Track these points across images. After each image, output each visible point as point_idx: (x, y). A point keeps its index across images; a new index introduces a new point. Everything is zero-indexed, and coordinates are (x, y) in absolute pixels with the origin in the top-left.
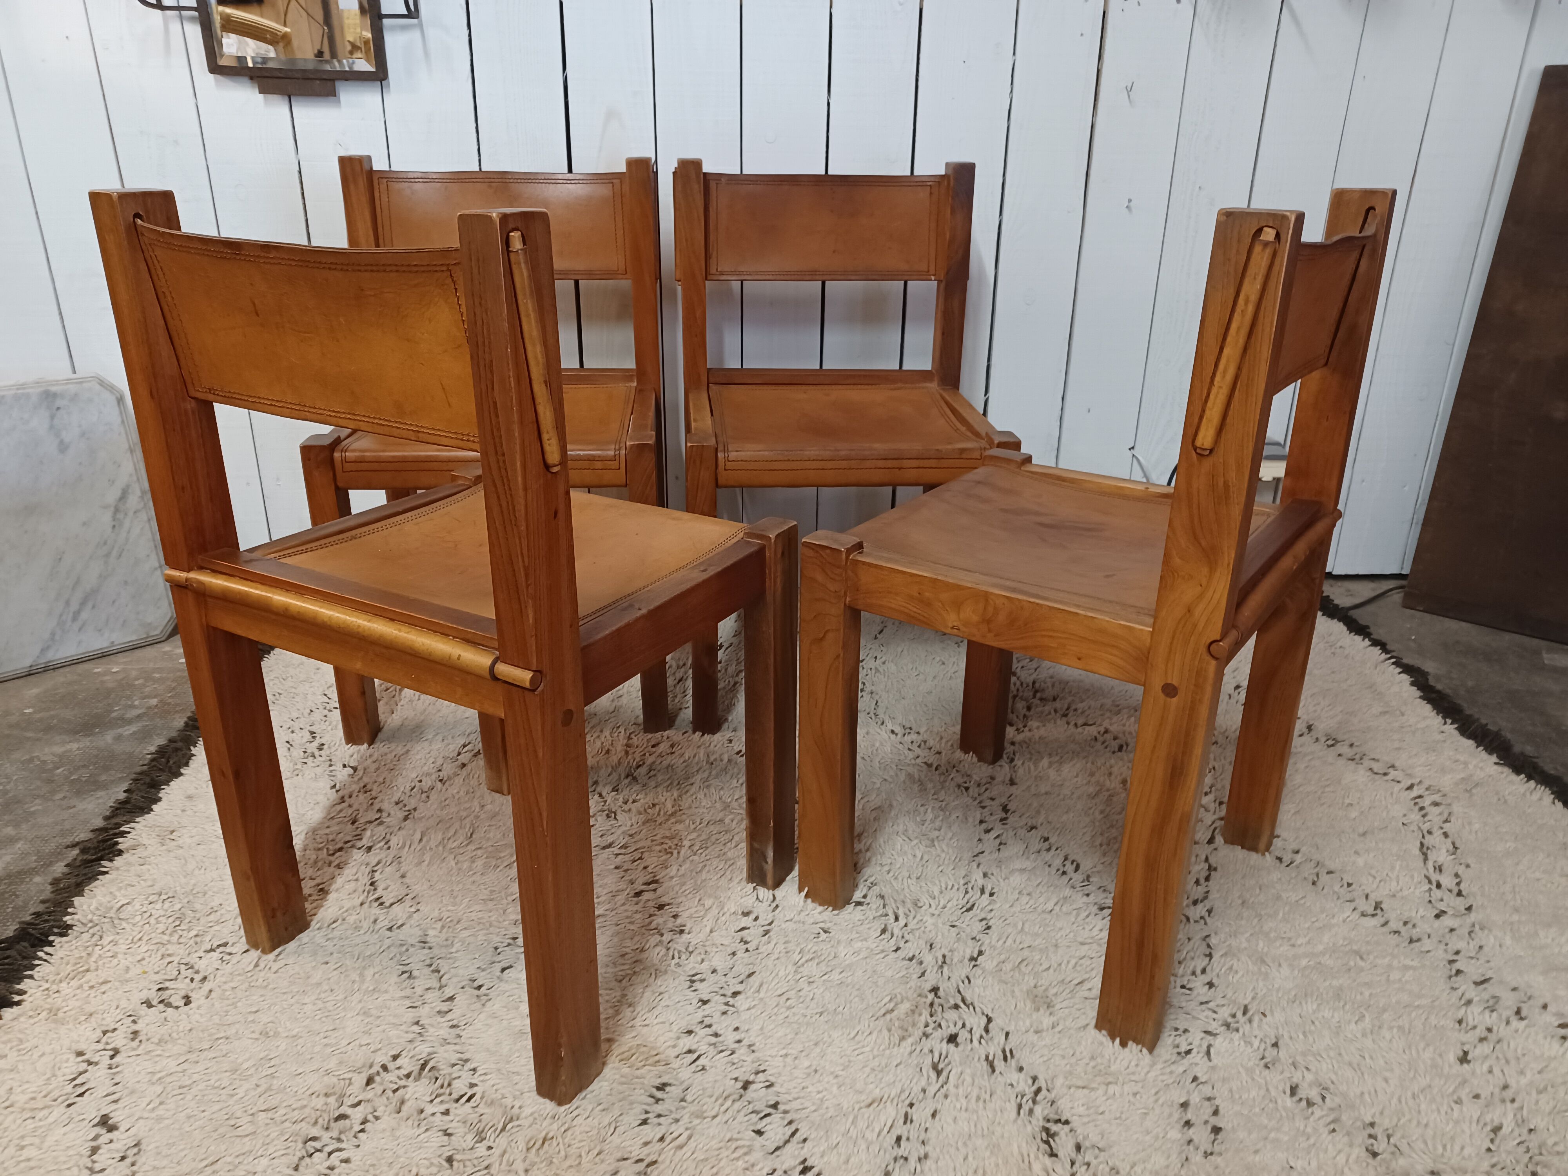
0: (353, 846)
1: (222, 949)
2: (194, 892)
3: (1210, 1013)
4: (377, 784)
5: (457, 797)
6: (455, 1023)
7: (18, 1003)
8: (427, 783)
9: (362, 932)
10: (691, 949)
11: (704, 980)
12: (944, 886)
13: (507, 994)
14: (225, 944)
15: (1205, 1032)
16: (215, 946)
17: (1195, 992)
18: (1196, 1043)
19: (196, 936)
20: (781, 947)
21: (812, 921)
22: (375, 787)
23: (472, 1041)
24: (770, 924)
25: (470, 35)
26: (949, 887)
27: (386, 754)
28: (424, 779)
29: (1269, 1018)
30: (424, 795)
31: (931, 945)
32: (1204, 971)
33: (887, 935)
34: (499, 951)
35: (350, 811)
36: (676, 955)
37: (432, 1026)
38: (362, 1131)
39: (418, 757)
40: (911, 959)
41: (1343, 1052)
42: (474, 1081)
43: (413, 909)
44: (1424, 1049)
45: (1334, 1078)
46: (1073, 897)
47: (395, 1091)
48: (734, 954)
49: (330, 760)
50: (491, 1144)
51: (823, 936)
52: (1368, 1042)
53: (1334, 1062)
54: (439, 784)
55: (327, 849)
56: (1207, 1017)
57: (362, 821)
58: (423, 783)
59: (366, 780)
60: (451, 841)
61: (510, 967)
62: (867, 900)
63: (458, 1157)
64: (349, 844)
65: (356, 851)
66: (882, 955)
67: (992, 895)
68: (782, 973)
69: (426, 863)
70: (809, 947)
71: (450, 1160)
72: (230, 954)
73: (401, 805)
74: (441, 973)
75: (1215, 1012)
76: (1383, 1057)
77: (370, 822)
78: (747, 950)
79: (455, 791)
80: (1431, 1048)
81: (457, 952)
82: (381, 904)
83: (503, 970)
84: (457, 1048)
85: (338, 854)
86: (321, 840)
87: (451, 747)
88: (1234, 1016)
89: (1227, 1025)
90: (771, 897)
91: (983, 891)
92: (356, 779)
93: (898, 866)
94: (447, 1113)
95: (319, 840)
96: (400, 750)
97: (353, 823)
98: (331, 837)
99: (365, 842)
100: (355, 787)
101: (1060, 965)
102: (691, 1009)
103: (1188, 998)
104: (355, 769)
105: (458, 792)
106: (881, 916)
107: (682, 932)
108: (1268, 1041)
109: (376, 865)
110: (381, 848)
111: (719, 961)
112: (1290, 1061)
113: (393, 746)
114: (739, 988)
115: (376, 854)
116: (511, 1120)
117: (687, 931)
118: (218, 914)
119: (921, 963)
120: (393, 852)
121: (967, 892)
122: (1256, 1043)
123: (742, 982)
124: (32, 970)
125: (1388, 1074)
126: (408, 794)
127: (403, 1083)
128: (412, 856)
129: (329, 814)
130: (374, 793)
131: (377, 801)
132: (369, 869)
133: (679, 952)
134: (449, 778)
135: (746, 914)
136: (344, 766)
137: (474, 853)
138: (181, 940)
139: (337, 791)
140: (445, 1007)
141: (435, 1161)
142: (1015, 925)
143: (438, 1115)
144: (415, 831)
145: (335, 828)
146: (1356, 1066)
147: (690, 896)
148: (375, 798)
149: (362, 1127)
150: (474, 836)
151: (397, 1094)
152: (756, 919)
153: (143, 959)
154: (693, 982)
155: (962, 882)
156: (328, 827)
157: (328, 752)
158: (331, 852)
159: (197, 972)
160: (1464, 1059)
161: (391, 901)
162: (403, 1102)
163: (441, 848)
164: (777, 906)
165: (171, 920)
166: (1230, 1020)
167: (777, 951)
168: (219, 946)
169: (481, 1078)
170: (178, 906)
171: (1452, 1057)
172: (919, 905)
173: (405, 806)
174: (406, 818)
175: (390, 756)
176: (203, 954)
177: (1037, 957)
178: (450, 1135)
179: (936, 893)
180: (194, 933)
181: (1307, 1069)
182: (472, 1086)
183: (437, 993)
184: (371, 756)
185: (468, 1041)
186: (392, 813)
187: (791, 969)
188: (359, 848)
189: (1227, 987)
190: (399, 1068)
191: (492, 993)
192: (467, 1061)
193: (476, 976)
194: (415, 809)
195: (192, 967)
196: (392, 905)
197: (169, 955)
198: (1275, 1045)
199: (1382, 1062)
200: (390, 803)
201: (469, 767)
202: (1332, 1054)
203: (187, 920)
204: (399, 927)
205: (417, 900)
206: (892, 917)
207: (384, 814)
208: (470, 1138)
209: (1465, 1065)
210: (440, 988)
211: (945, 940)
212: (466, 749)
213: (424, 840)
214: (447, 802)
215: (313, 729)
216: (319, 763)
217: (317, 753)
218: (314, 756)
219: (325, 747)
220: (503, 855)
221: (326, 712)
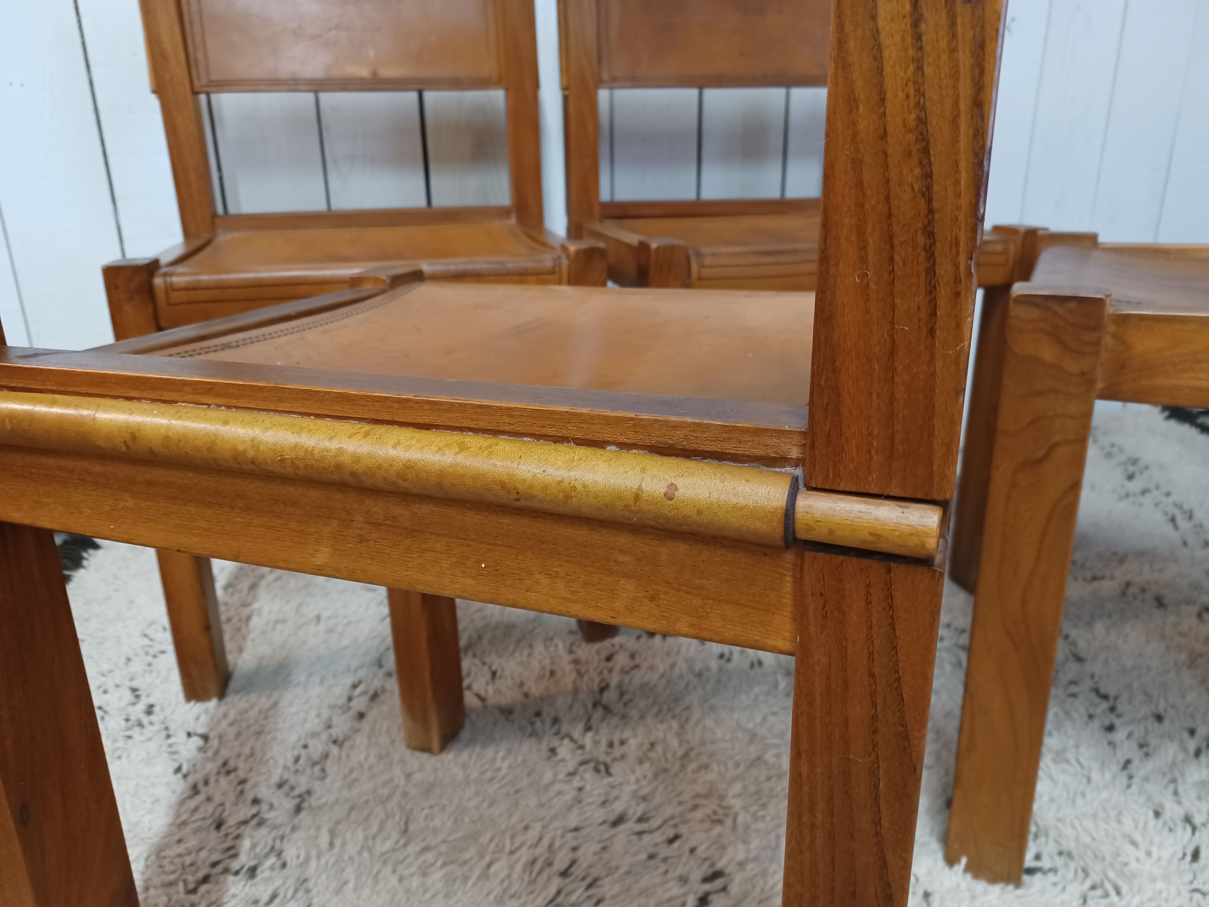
0: (226, 871)
4: (243, 758)
5: (366, 765)
8: (317, 748)
22: (241, 764)
27: (246, 711)
28: (311, 743)
30: (317, 769)
35: (210, 808)
39: (293, 710)
49: (167, 728)
54: (334, 750)
55: (185, 882)
57: (232, 821)
58: (311, 749)
59: (225, 753)
60: (378, 840)
64: (220, 868)
65: (231, 878)
69: (351, 885)
73: (286, 788)
77: (245, 822)
79: (362, 757)
85: (203, 888)
86: (173, 868)
87: (337, 691)
92: (210, 753)
95: (168, 868)
96: (264, 703)
97: (219, 826)
98: (188, 860)
99: (244, 860)
100: (211, 767)
104: (205, 738)
105: (367, 758)
110: (272, 868)
113: (253, 697)
115: (268, 880)
126: (293, 768)
128: (324, 876)
129: (178, 816)
130: (241, 774)
134: (347, 738)
136: (189, 735)
139: (185, 776)
144: (318, 828)
145: (192, 842)
150: (411, 827)
156: (180, 841)
157: (161, 717)
158: (191, 886)
163: (366, 855)
173: (292, 788)
174: (298, 809)
175: (253, 713)
184: (225, 715)
186: (276, 802)
194: (309, 792)
200: (268, 787)
201: (370, 717)
207: (264, 807)
212: (358, 691)
213: (338, 842)
214: (354, 775)
215: (135, 684)
216: (149, 735)
217: (145, 720)
218: (140, 725)
219: (156, 709)
220: (467, 855)
221: (149, 659)
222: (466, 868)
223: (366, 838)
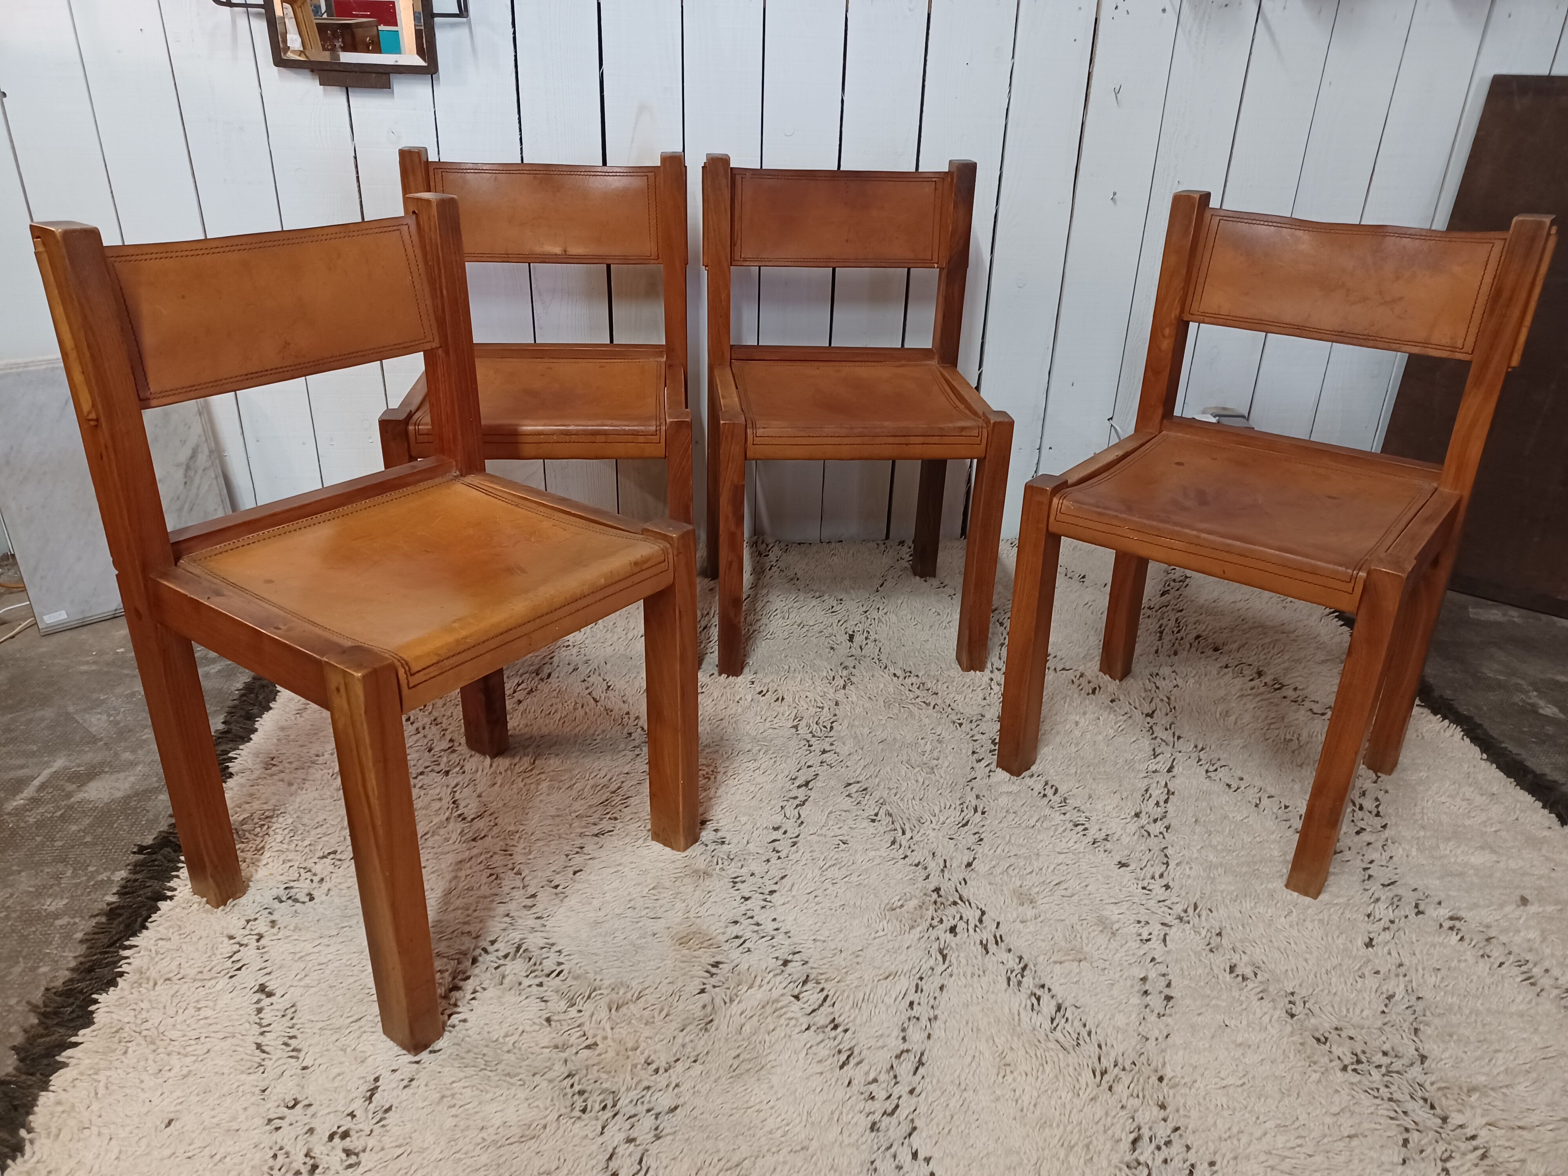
1: (332, 856)
2: (301, 808)
3: (1167, 909)
6: (539, 915)
7: (171, 898)
9: (451, 842)
10: (731, 857)
11: (744, 881)
12: (943, 806)
13: (580, 892)
14: (335, 852)
15: (1162, 924)
16: (326, 853)
17: (1154, 892)
18: (1155, 933)
19: (310, 845)
20: (807, 855)
21: (832, 834)
23: (556, 929)
24: (797, 837)
25: (514, 33)
26: (948, 807)
29: (1215, 913)
31: (933, 854)
32: (1161, 876)
33: (897, 846)
34: (570, 857)
36: (720, 862)
37: (520, 917)
38: (473, 999)
40: (917, 865)
41: (1273, 939)
42: (560, 960)
43: (492, 823)
44: (1338, 937)
45: (1265, 959)
46: (1052, 816)
47: (496, 968)
48: (768, 861)
50: (580, 1008)
51: (843, 846)
52: (1294, 932)
53: (1266, 947)
56: (1163, 912)
57: (437, 749)
60: (517, 766)
61: (581, 870)
62: (879, 818)
63: (555, 1018)
64: (430, 769)
66: (893, 862)
67: (983, 813)
68: (810, 876)
70: (831, 855)
71: (548, 1020)
72: (340, 860)
74: (523, 875)
75: (1170, 908)
76: (1305, 943)
77: (445, 750)
78: (779, 858)
80: (1344, 936)
81: (535, 858)
82: (464, 819)
83: (575, 873)
84: (544, 934)
85: (420, 777)
88: (1186, 911)
89: (1181, 919)
90: (797, 815)
91: (976, 811)
93: (903, 789)
94: (541, 985)
97: (430, 751)
99: (443, 767)
101: (1041, 869)
102: (735, 904)
103: (1149, 897)
106: (891, 830)
107: (723, 843)
108: (1213, 931)
109: (455, 787)
111: (756, 866)
112: (1231, 946)
114: (775, 887)
115: (454, 777)
116: (595, 990)
117: (727, 842)
118: (324, 827)
119: (926, 868)
120: (468, 777)
121: (962, 811)
122: (1204, 932)
123: (776, 883)
124: (178, 871)
125: (1308, 956)
127: (501, 962)
130: (444, 726)
131: (448, 732)
132: (449, 790)
133: (722, 859)
135: (776, 829)
137: (539, 777)
138: (297, 848)
140: (529, 902)
141: (537, 1021)
142: (1004, 838)
143: (534, 987)
146: (1283, 951)
147: (727, 814)
148: (446, 730)
149: (473, 996)
150: (537, 763)
151: (498, 970)
152: (785, 833)
153: (268, 864)
154: (735, 883)
155: (958, 802)
159: (315, 875)
160: (1370, 944)
161: (473, 816)
162: (504, 977)
163: (509, 773)
164: (802, 823)
165: (286, 831)
166: (1183, 914)
167: (804, 859)
168: (329, 854)
169: (567, 958)
170: (290, 821)
171: (1360, 943)
172: (922, 821)
176: (317, 860)
177: (1022, 864)
178: (545, 1001)
179: (937, 812)
180: (307, 843)
181: (1244, 952)
182: (560, 964)
183: (522, 892)
185: (553, 929)
187: (817, 872)
188: (438, 772)
189: (1181, 888)
190: (497, 951)
191: (568, 891)
192: (553, 944)
193: (552, 878)
195: (310, 871)
196: (473, 819)
197: (289, 861)
198: (1219, 934)
199: (1304, 947)
202: (1264, 941)
203: (299, 832)
204: (481, 838)
205: (495, 815)
206: (900, 831)
207: (456, 744)
208: (563, 1005)
209: (1370, 949)
210: (524, 887)
211: (946, 849)
223: (511, 765)
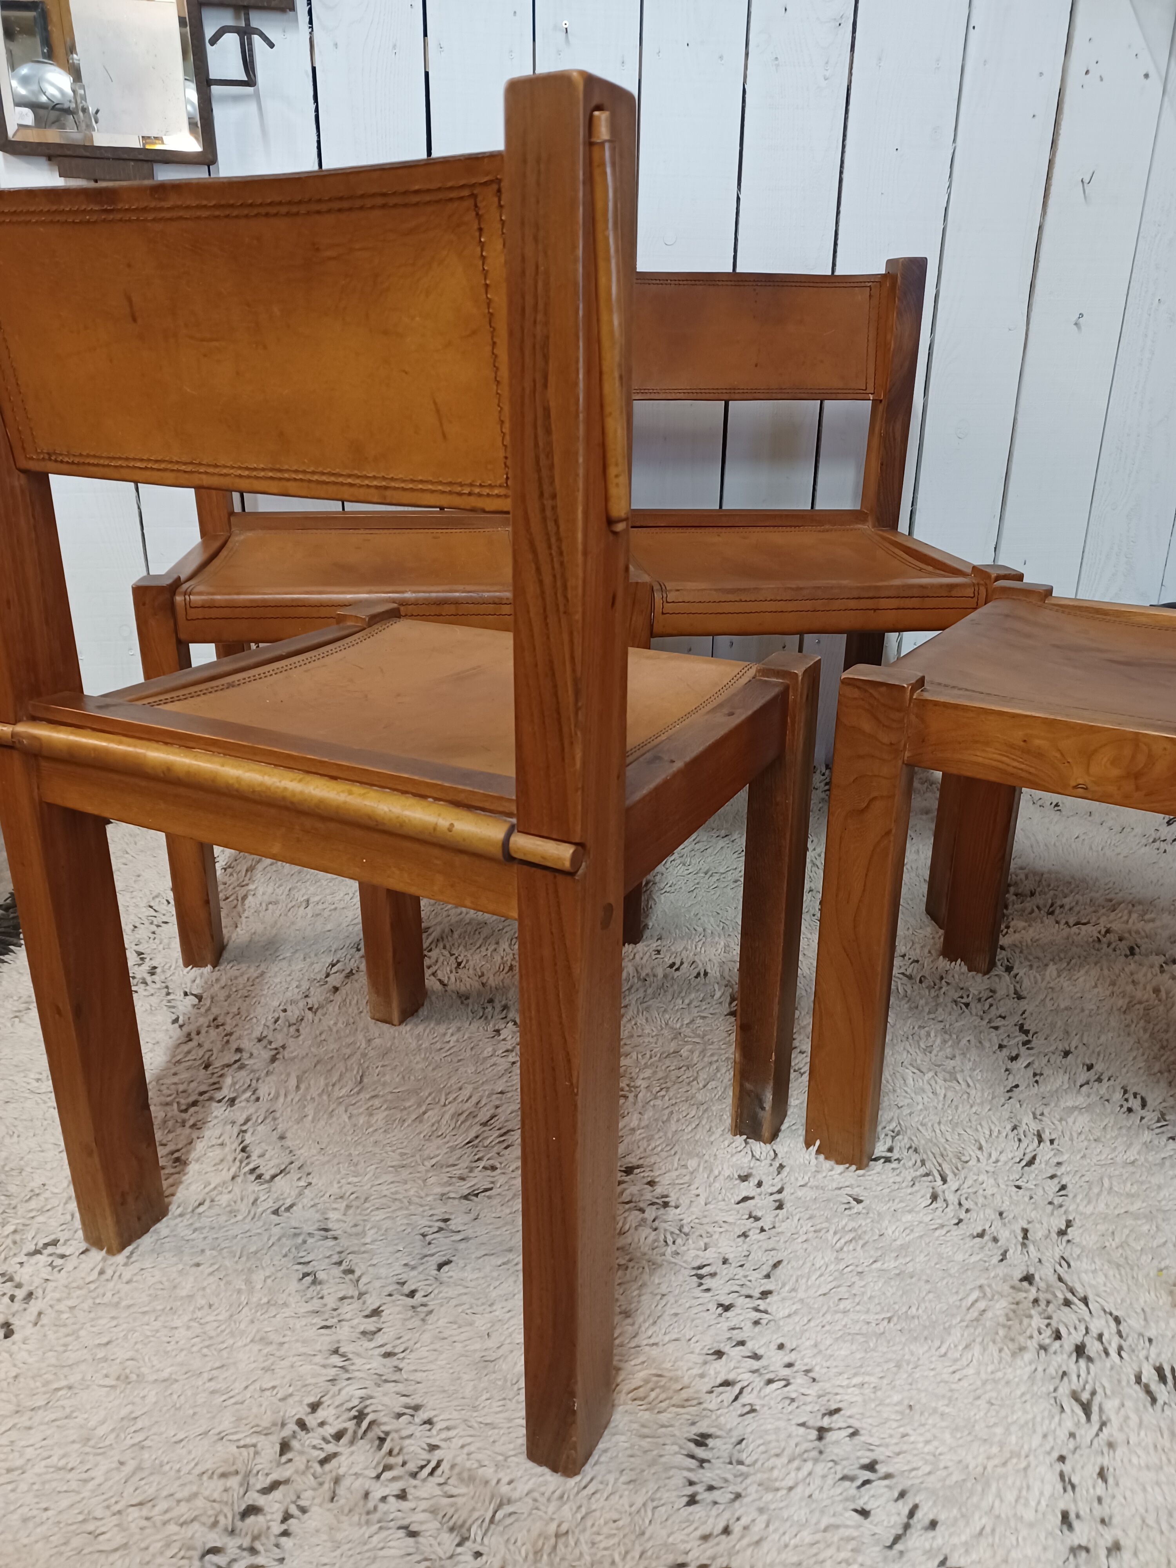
0: (211, 1099)
1: (50, 1250)
2: (6, 1168)
4: (231, 1015)
5: (335, 1030)
6: (388, 1349)
8: (294, 1012)
9: (239, 1217)
10: (686, 1229)
11: (715, 1274)
12: (987, 1132)
14: (55, 1242)
16: (41, 1245)
19: (14, 1232)
22: (228, 1020)
26: (995, 1134)
27: (236, 978)
28: (289, 1008)
30: (292, 1029)
35: (201, 1053)
36: (670, 1239)
37: (358, 1354)
38: (285, 1534)
39: (277, 980)
40: (981, 1236)
42: (433, 1441)
43: (302, 1183)
47: (324, 1463)
49: (167, 987)
50: (478, 1547)
51: (856, 1206)
54: (310, 1015)
55: (178, 1103)
57: (218, 1064)
58: (289, 1013)
59: (215, 1011)
60: (337, 1088)
61: (448, 1263)
62: (896, 1154)
64: (206, 1096)
65: (215, 1104)
68: (819, 1262)
69: (310, 1118)
72: (63, 1256)
73: (265, 1042)
77: (229, 1066)
78: (762, 1229)
79: (332, 1022)
81: (372, 1242)
82: (259, 1177)
83: (440, 1267)
85: (192, 1110)
86: (169, 1092)
87: (317, 967)
90: (772, 1154)
92: (203, 1010)
94: (403, 1495)
95: (166, 1092)
96: (253, 972)
97: (206, 1067)
98: (181, 1088)
99: (226, 1092)
100: (203, 1021)
104: (200, 998)
105: (336, 1024)
107: (666, 1205)
109: (245, 1123)
110: (248, 1101)
111: (728, 1246)
113: (244, 967)
115: (243, 1108)
116: (501, 1504)
117: (672, 1204)
118: (41, 1198)
119: (996, 1240)
120: (264, 1105)
126: (272, 1027)
127: (332, 1448)
128: (289, 1109)
129: (174, 1056)
130: (228, 1028)
131: (233, 1037)
132: (236, 1129)
133: (672, 1234)
134: (321, 1006)
136: (186, 994)
137: (370, 1103)
139: (181, 1027)
140: (370, 1325)
144: (288, 1075)
145: (185, 1075)
148: (231, 1034)
150: (365, 1080)
154: (701, 1277)
156: (175, 1074)
157: (163, 977)
158: (183, 1107)
159: (19, 1286)
161: (272, 1173)
162: (338, 1481)
163: (325, 1097)
164: (781, 1166)
168: (46, 1245)
173: (270, 1043)
174: (273, 1059)
175: (242, 980)
176: (25, 1259)
179: (982, 1142)
180: (10, 1228)
183: (357, 1305)
184: (217, 980)
185: (413, 1377)
186: (255, 1052)
188: (220, 1101)
190: (322, 1424)
191: (432, 1302)
193: (404, 1277)
194: (284, 1047)
195: (11, 1279)
196: (273, 1177)
200: (250, 1040)
201: (343, 991)
204: (288, 1209)
205: (306, 1170)
207: (245, 1055)
208: (447, 1539)
210: (359, 1297)
212: (335, 969)
213: (303, 1087)
214: (323, 1037)
215: (140, 948)
216: (152, 991)
217: (149, 979)
218: (145, 983)
219: (158, 971)
220: (407, 1104)
221: (154, 928)
222: (405, 1112)
